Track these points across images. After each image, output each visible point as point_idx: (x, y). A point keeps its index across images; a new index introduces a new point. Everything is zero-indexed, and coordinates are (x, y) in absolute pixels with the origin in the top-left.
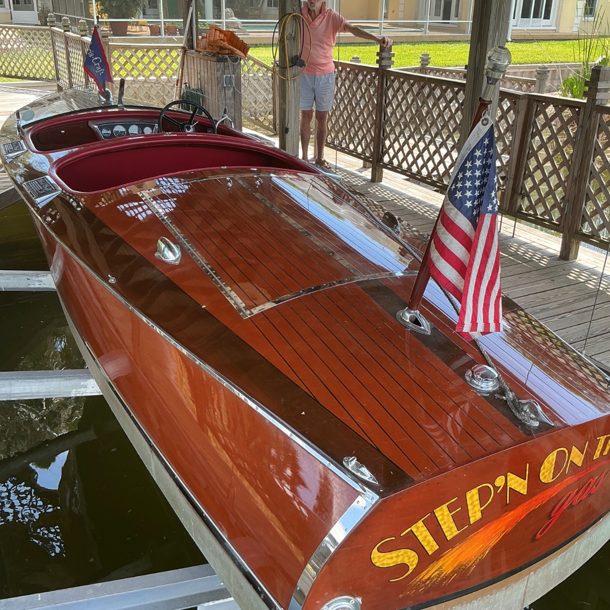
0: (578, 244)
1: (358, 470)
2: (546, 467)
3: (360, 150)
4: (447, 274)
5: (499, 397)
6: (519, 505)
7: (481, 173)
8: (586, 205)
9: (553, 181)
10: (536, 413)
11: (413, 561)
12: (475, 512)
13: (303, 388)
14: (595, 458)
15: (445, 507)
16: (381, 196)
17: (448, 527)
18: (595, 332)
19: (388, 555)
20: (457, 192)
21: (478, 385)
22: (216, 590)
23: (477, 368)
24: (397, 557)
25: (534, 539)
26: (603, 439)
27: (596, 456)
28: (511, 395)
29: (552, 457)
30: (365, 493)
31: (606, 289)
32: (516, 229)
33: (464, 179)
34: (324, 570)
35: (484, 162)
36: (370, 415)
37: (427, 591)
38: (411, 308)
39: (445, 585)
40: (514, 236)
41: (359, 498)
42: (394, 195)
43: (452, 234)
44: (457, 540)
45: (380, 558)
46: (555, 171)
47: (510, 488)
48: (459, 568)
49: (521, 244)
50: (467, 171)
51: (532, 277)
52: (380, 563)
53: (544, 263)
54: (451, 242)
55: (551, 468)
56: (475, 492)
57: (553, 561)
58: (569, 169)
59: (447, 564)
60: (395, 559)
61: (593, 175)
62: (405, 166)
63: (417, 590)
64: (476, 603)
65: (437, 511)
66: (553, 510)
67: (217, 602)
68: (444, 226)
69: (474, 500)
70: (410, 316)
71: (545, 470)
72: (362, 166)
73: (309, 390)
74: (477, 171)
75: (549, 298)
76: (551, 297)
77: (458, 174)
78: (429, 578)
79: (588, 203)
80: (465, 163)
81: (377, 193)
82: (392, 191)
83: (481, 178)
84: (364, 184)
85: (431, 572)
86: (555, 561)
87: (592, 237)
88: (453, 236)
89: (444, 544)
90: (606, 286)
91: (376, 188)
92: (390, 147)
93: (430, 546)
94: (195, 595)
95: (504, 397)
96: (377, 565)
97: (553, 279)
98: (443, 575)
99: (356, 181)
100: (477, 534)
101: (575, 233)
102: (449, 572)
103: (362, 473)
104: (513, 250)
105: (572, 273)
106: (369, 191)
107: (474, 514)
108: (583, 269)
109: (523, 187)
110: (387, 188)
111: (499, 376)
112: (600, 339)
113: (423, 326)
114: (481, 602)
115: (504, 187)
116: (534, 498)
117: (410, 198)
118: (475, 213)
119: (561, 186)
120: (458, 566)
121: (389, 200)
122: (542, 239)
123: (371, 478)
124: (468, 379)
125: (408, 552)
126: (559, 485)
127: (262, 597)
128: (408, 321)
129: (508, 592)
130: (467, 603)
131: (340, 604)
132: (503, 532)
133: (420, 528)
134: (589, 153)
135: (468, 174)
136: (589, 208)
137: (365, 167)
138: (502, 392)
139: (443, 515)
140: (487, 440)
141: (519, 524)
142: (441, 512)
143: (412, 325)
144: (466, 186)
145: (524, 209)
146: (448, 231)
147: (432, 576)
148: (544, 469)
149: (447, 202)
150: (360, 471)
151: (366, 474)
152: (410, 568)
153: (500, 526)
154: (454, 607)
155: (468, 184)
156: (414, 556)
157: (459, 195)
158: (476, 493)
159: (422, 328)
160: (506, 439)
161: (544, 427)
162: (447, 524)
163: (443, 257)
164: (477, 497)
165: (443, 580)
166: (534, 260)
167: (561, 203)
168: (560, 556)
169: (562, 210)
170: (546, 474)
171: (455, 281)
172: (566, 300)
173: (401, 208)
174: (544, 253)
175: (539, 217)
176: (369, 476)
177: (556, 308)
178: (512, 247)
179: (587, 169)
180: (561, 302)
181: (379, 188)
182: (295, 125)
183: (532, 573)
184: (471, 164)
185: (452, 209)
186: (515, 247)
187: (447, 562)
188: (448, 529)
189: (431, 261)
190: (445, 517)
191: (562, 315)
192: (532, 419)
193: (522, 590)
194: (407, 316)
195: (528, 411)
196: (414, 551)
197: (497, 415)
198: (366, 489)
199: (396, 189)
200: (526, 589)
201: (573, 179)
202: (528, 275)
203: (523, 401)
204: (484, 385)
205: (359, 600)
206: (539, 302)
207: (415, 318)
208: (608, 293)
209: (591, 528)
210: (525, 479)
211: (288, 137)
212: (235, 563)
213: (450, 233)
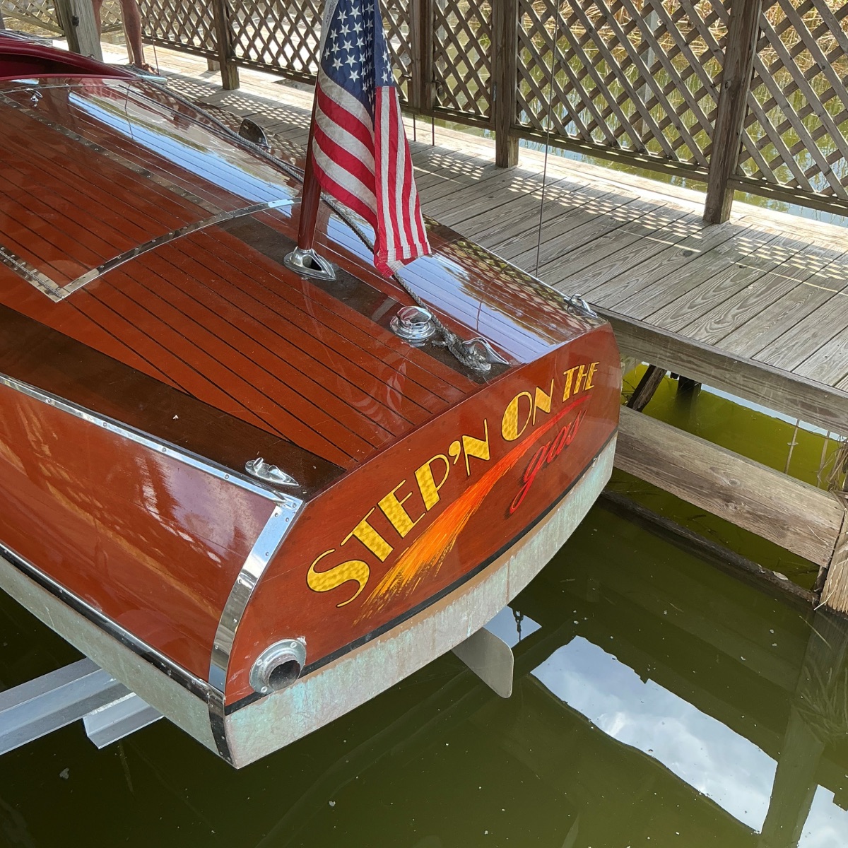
0: (516, 142)
1: (268, 474)
2: (508, 420)
3: (197, 42)
4: (345, 184)
5: (437, 343)
6: (483, 475)
7: (362, 26)
8: (519, 86)
9: (473, 57)
10: (486, 354)
11: (363, 574)
12: (431, 495)
13: (169, 382)
14: (564, 399)
15: (391, 495)
16: (241, 109)
17: (400, 520)
18: (551, 255)
19: (330, 573)
20: (335, 60)
21: (408, 334)
22: (105, 691)
23: (405, 310)
24: (342, 573)
25: (508, 514)
26: (570, 373)
27: (566, 396)
28: (452, 338)
29: (514, 406)
30: (284, 501)
31: (558, 198)
32: (435, 134)
33: (340, 40)
34: (247, 613)
35: (363, 11)
36: (272, 400)
37: (388, 608)
38: (302, 246)
39: (409, 594)
40: (435, 144)
41: (277, 510)
42: (261, 105)
43: (340, 125)
44: (415, 534)
45: (320, 580)
46: (473, 43)
47: (468, 455)
48: (423, 570)
49: (445, 154)
50: (343, 27)
51: (465, 196)
52: (321, 587)
53: (477, 176)
54: (341, 136)
55: (514, 421)
56: (426, 468)
57: (535, 537)
58: (490, 38)
59: (408, 567)
60: (338, 578)
61: (523, 41)
62: (268, 59)
63: (375, 610)
64: (451, 609)
65: (383, 503)
66: (524, 473)
67: (110, 705)
68: (327, 114)
69: (426, 479)
70: (304, 258)
71: (508, 424)
72: (207, 69)
73: (179, 386)
74: (356, 25)
75: (489, 222)
76: (492, 219)
77: (330, 33)
78: (387, 591)
79: (522, 82)
80: (336, 14)
81: (235, 105)
82: (256, 99)
83: (363, 34)
84: (214, 94)
85: (388, 583)
86: (538, 537)
87: (532, 130)
88: (343, 127)
89: (399, 544)
90: (558, 194)
91: (233, 97)
92: (240, 33)
93: (381, 549)
94: (76, 704)
95: (444, 343)
96: (316, 590)
97: (491, 195)
98: (403, 584)
99: (201, 90)
100: (438, 521)
101: (510, 127)
102: (411, 577)
103: (275, 477)
104: (435, 163)
105: (514, 183)
106: (222, 104)
107: (429, 498)
108: (527, 176)
109: (435, 72)
110: (249, 97)
111: (433, 317)
112: (556, 264)
113: (324, 270)
114: (457, 606)
115: (411, 75)
116: (500, 463)
117: (285, 108)
118: (364, 88)
119: (483, 63)
120: (420, 567)
121: (254, 114)
122: (472, 145)
123: (288, 480)
124: (394, 328)
125: (354, 564)
126: (527, 440)
127: (170, 674)
128: (301, 265)
129: (488, 587)
130: (440, 611)
131: (278, 651)
132: (469, 513)
133: (365, 530)
134: (512, 10)
135: (345, 30)
136: (523, 91)
137: (211, 69)
138: (441, 336)
139: (391, 506)
140: (430, 400)
141: (486, 499)
142: (388, 504)
143: (308, 271)
144: (346, 49)
145: (441, 103)
146: (333, 120)
147: (391, 587)
148: (506, 423)
149: (323, 77)
150: (271, 474)
151: (280, 476)
152: (361, 584)
153: (464, 506)
154: (425, 621)
155: (348, 46)
156: (364, 567)
157: (337, 64)
158: (428, 470)
159: (323, 272)
160: (453, 393)
161: (498, 369)
162: (398, 517)
163: (334, 160)
164: (429, 474)
165: (405, 589)
166: (464, 173)
167: (487, 88)
168: (542, 530)
169: (489, 98)
170: (510, 429)
171: (357, 193)
172: (511, 220)
173: (275, 123)
174: (476, 162)
175: (462, 111)
176: (285, 478)
177: (499, 233)
178: (434, 159)
179: (514, 33)
180: (504, 224)
181: (237, 97)
182: (86, 10)
183: (512, 557)
184: (346, 15)
185: (332, 86)
186: (438, 159)
187: (407, 564)
188: (400, 523)
189: (319, 168)
190: (394, 509)
191: (508, 241)
192: (481, 362)
193: (504, 581)
194: (299, 259)
195: (475, 353)
196: (361, 561)
197: (438, 366)
198: (284, 495)
199: (263, 96)
200: (508, 578)
201: (497, 50)
202: (458, 194)
203: (469, 342)
204: (416, 332)
205: (302, 640)
206: (479, 228)
207: (310, 261)
208: (561, 203)
209: (573, 489)
210: (485, 441)
211: (80, 30)
212: (122, 642)
213: (337, 123)
